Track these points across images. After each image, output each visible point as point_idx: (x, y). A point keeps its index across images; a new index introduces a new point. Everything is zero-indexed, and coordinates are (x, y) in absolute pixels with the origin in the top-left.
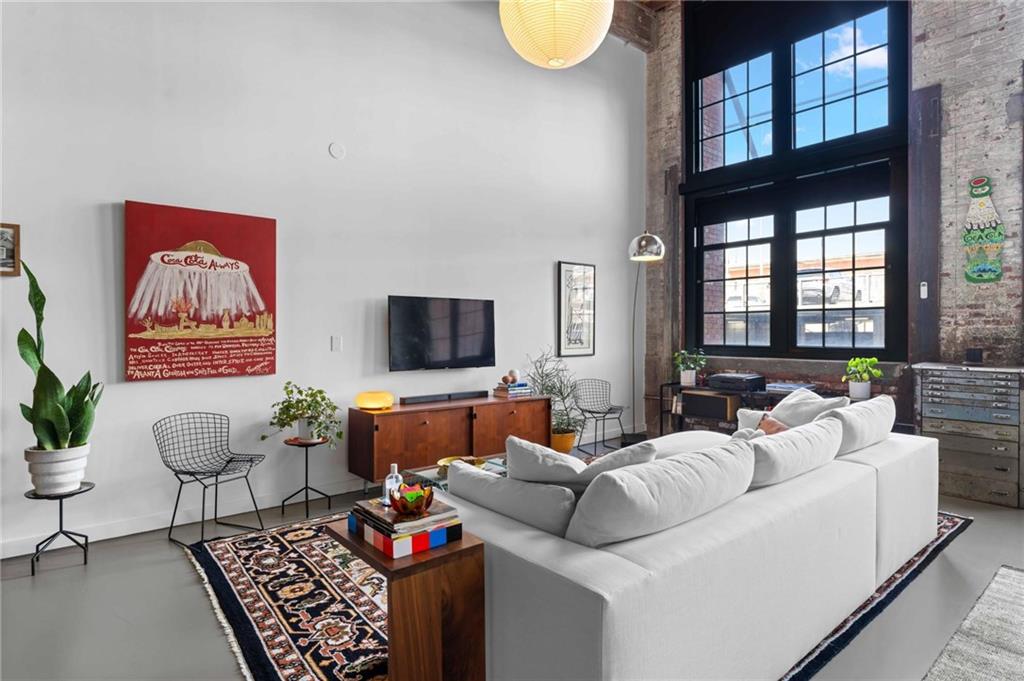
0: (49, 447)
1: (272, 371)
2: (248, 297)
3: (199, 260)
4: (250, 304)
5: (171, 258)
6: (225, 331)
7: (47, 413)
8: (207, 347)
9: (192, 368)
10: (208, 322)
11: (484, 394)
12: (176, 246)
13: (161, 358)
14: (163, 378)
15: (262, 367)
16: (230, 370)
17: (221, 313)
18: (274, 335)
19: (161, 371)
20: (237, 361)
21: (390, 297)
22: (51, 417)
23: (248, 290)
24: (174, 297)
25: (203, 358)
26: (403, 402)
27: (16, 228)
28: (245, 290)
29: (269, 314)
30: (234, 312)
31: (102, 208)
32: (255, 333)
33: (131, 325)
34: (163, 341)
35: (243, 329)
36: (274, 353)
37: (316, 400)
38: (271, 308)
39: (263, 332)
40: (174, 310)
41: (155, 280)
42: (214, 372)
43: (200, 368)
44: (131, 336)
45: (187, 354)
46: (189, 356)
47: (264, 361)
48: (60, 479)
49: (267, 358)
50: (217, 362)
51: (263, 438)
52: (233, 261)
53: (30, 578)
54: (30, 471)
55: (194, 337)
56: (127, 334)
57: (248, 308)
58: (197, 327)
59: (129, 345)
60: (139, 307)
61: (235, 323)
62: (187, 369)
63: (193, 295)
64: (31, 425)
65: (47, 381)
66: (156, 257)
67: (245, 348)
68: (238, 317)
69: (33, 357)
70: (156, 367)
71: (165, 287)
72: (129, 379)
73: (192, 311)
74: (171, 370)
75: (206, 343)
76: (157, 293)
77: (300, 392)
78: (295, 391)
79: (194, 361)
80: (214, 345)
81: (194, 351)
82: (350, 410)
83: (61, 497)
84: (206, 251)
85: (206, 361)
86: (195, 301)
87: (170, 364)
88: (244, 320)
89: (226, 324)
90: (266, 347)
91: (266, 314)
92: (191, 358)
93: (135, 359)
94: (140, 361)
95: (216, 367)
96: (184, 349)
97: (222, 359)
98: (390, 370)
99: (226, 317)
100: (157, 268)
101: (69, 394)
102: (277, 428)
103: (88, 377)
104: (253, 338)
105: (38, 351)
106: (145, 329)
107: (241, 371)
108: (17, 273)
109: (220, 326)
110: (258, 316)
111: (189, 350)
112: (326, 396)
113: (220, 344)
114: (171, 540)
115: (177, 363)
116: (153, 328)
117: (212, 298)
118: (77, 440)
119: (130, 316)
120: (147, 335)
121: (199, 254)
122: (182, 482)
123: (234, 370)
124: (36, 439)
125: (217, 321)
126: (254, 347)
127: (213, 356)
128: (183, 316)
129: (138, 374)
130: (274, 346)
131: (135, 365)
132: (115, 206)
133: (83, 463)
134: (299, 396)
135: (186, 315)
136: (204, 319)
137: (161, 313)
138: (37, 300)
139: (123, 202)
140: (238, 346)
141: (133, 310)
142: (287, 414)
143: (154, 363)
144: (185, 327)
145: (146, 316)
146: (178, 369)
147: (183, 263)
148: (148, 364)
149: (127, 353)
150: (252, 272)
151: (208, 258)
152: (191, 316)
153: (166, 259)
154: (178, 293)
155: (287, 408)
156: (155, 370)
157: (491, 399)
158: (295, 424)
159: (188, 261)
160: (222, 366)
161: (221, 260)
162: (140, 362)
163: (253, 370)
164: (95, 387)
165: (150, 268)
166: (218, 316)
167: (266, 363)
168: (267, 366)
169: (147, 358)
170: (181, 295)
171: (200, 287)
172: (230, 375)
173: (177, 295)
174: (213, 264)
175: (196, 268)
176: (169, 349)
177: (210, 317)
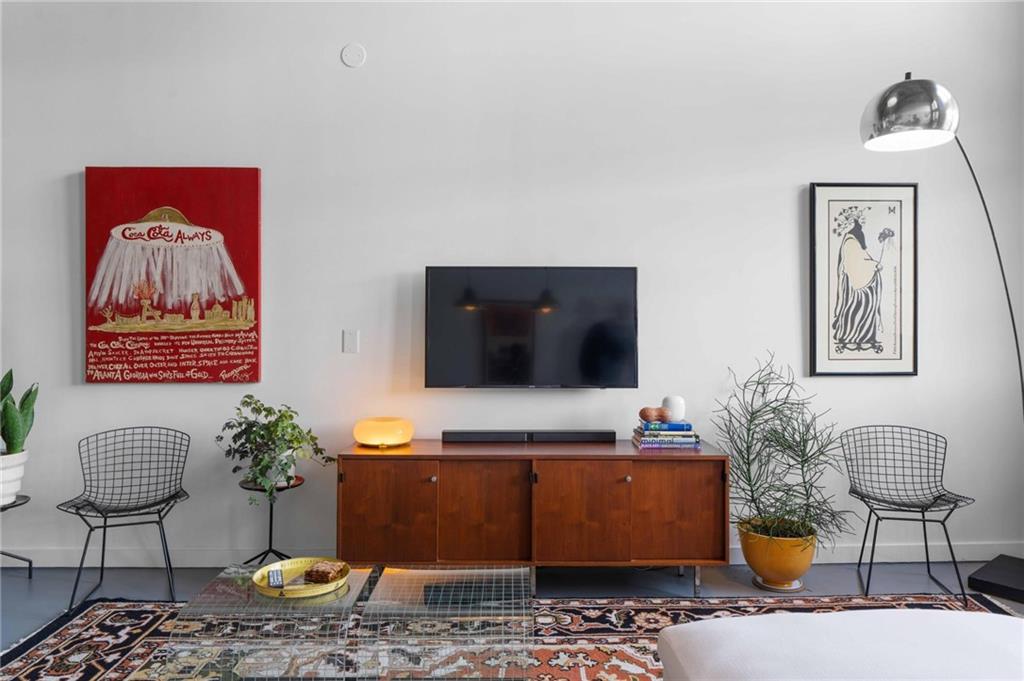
2: (222, 277)
3: (163, 231)
4: (225, 287)
5: (133, 231)
6: (194, 323)
8: (172, 344)
9: (155, 370)
10: (172, 311)
11: (608, 438)
12: (137, 216)
13: (122, 356)
14: (124, 381)
15: (241, 372)
16: (199, 375)
17: (189, 299)
18: (256, 328)
19: (122, 371)
20: (209, 363)
21: (427, 268)
23: (222, 267)
24: (136, 279)
25: (168, 358)
26: (449, 439)
28: (219, 268)
29: (249, 298)
30: (205, 298)
31: (69, 179)
32: (231, 325)
33: (93, 316)
34: (125, 335)
35: (216, 320)
36: (257, 354)
38: (253, 290)
39: (242, 324)
40: (135, 297)
41: (116, 259)
42: (180, 376)
43: (164, 369)
44: (91, 328)
45: (150, 352)
46: (152, 354)
47: (243, 364)
49: (247, 361)
50: (184, 364)
52: (204, 230)
55: (157, 330)
56: (88, 325)
57: (222, 292)
58: (162, 317)
59: (92, 337)
60: (99, 293)
61: (206, 312)
62: (150, 371)
63: (157, 277)
66: (116, 232)
67: (218, 345)
68: (210, 305)
70: (118, 367)
71: (127, 268)
72: (90, 380)
73: (156, 297)
74: (133, 371)
75: (172, 337)
76: (118, 276)
79: (158, 361)
80: (181, 341)
81: (158, 348)
84: (172, 219)
85: (171, 361)
86: (159, 285)
87: (131, 363)
88: (218, 308)
89: (195, 314)
90: (245, 344)
91: (245, 300)
92: (155, 358)
93: (95, 357)
94: (100, 358)
95: (184, 370)
96: (146, 345)
97: (190, 360)
98: (427, 386)
99: (196, 305)
100: (118, 244)
103: (10, 376)
104: (230, 332)
106: (105, 320)
107: (214, 376)
109: (188, 316)
110: (235, 302)
111: (152, 347)
113: (189, 340)
115: (140, 362)
116: (113, 319)
117: (178, 279)
119: (90, 305)
120: (107, 327)
121: (164, 225)
123: (205, 375)
125: (184, 310)
126: (231, 345)
127: (180, 355)
128: (146, 303)
129: (98, 374)
130: (257, 343)
131: (95, 364)
133: (19, 473)
135: (149, 302)
136: (170, 307)
137: (122, 301)
139: (84, 169)
140: (210, 342)
141: (93, 298)
143: (114, 362)
144: (150, 318)
145: (107, 304)
146: (140, 370)
147: (146, 237)
148: (108, 363)
149: (88, 349)
150: (228, 243)
151: (174, 228)
152: (155, 304)
153: (127, 233)
154: (140, 276)
156: (116, 371)
159: (152, 234)
160: (189, 368)
161: (189, 230)
162: (99, 360)
163: (228, 375)
165: (111, 245)
166: (185, 303)
167: (246, 367)
168: (248, 371)
169: (107, 356)
170: (143, 277)
171: (164, 265)
172: (200, 381)
173: (140, 278)
174: (180, 235)
175: (160, 243)
176: (130, 345)
177: (177, 304)
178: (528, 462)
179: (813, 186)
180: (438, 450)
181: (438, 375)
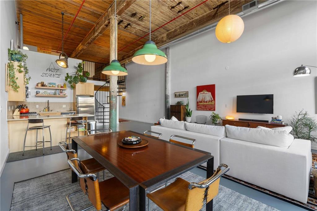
2: (211, 98)
6: (208, 103)
8: (205, 106)
11: (267, 121)
12: (202, 91)
14: (201, 110)
15: (213, 110)
18: (215, 104)
20: (209, 108)
21: (237, 96)
25: (205, 108)
26: (239, 119)
27: (188, 92)
29: (214, 100)
32: (212, 104)
33: (197, 103)
35: (210, 103)
36: (215, 107)
39: (213, 104)
40: (202, 101)
41: (200, 96)
42: (206, 110)
47: (213, 108)
52: (209, 92)
59: (197, 105)
60: (198, 100)
62: (203, 109)
63: (204, 98)
66: (200, 93)
68: (209, 101)
70: (200, 108)
72: (197, 110)
76: (200, 98)
89: (208, 102)
90: (213, 106)
94: (198, 107)
96: (203, 106)
97: (207, 108)
103: (190, 109)
107: (210, 110)
108: (188, 97)
109: (207, 103)
110: (212, 101)
113: (207, 105)
117: (206, 98)
118: (190, 116)
120: (199, 104)
125: (207, 102)
130: (215, 106)
134: (216, 115)
137: (200, 101)
139: (196, 86)
140: (210, 106)
144: (203, 103)
150: (211, 94)
151: (205, 92)
152: (204, 101)
157: (269, 123)
159: (203, 93)
161: (207, 92)
164: (193, 111)
172: (208, 110)
173: (202, 98)
174: (206, 93)
175: (204, 94)
176: (201, 106)
180: (238, 120)
181: (238, 111)
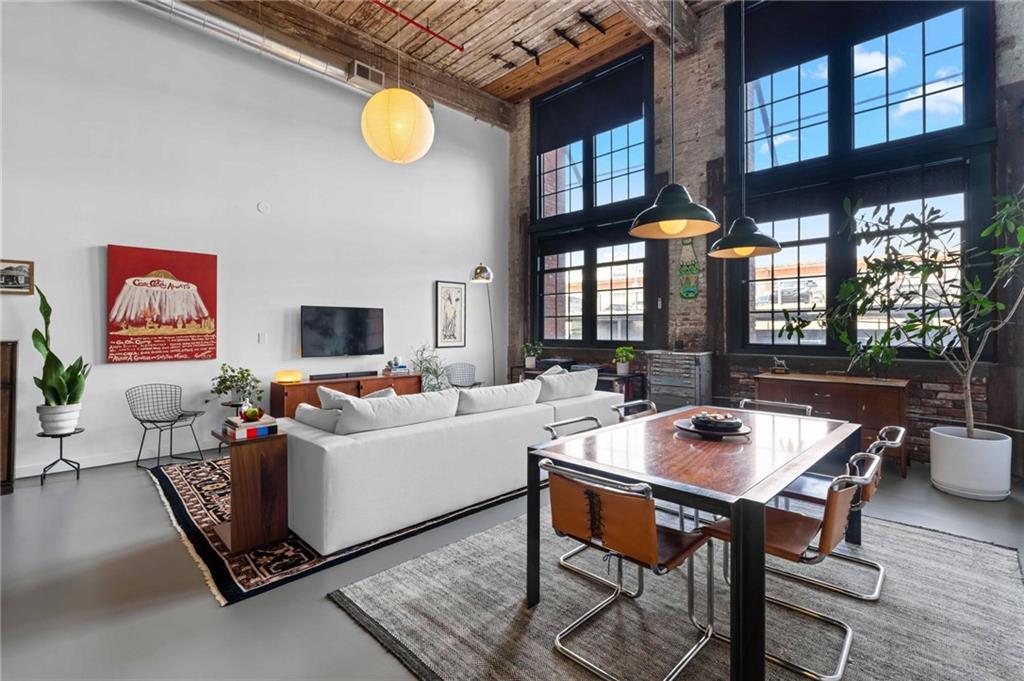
0: (53, 404)
1: (213, 355)
2: (196, 308)
3: (160, 283)
4: (198, 312)
5: (140, 282)
6: (179, 330)
7: (52, 382)
8: (166, 341)
9: (155, 355)
10: (167, 324)
11: (375, 373)
12: (143, 274)
13: (133, 348)
14: (134, 361)
15: (206, 354)
16: (182, 356)
17: (176, 318)
18: (215, 333)
19: (133, 356)
20: (188, 350)
21: (302, 307)
22: (55, 386)
23: (196, 302)
24: (142, 307)
25: (163, 348)
26: (312, 378)
27: (31, 264)
28: (194, 302)
29: (211, 318)
30: (186, 317)
31: (91, 249)
32: (201, 331)
33: (111, 326)
34: (134, 337)
35: (192, 329)
36: (215, 345)
37: (244, 375)
38: (213, 314)
39: (207, 330)
40: (142, 316)
41: (128, 297)
42: (170, 357)
43: (161, 354)
44: (111, 333)
45: (151, 345)
46: (153, 347)
47: (207, 350)
48: (61, 424)
49: (210, 348)
50: (173, 351)
51: (207, 402)
52: (185, 283)
53: (40, 487)
54: (41, 419)
55: (156, 334)
56: (108, 332)
57: (196, 314)
58: (159, 327)
59: (111, 338)
60: (117, 314)
61: (186, 325)
62: (151, 355)
63: (156, 306)
64: (41, 391)
65: (52, 362)
66: (129, 281)
67: (194, 341)
68: (189, 321)
69: (42, 347)
70: (129, 354)
71: (136, 301)
72: (110, 361)
73: (155, 317)
74: (140, 356)
75: (165, 338)
76: (130, 306)
77: (233, 371)
78: (229, 370)
79: (157, 350)
80: (171, 339)
81: (157, 343)
82: (272, 383)
83: (61, 436)
84: (165, 277)
85: (165, 350)
86: (157, 310)
87: (139, 352)
88: (193, 323)
89: (180, 326)
90: (209, 341)
91: (209, 318)
92: (155, 348)
93: (114, 349)
95: (173, 354)
96: (149, 342)
97: (177, 349)
98: (303, 356)
99: (180, 321)
100: (130, 288)
101: (67, 371)
102: (216, 395)
103: (80, 360)
104: (200, 334)
105: (46, 343)
106: (121, 329)
107: (191, 357)
108: (32, 293)
109: (175, 326)
110: (203, 320)
111: (153, 342)
112: (251, 373)
113: (176, 339)
114: (138, 467)
115: (145, 351)
116: (127, 328)
117: (169, 308)
118: (73, 400)
119: (111, 320)
120: (123, 332)
121: (160, 279)
122: (146, 429)
123: (186, 356)
124: (44, 399)
125: (173, 323)
126: (201, 341)
127: (170, 346)
128: (149, 320)
129: (116, 358)
130: (215, 340)
131: (114, 353)
132: (101, 248)
133: (76, 415)
134: (232, 374)
135: (151, 319)
136: (164, 321)
137: (133, 318)
138: (46, 310)
139: (105, 245)
140: (189, 340)
141: (113, 316)
142: (223, 385)
143: (127, 351)
144: (150, 328)
145: (122, 320)
146: (145, 355)
147: (149, 285)
148: (123, 352)
149: (108, 345)
150: (198, 290)
151: (167, 281)
152: (155, 320)
153: (137, 282)
155: (223, 381)
156: (129, 356)
157: (380, 376)
158: (229, 392)
159: (152, 284)
160: (176, 353)
161: (176, 283)
162: (117, 351)
163: (200, 356)
164: (85, 366)
165: (125, 288)
166: (174, 320)
167: (209, 352)
168: (210, 354)
169: (123, 348)
170: (147, 305)
171: (161, 301)
172: (182, 359)
173: (145, 306)
174: (170, 285)
175: (158, 288)
176: (138, 342)
177: (169, 321)
178: (359, 382)
179: (437, 282)
180: (308, 382)
181: (307, 351)
